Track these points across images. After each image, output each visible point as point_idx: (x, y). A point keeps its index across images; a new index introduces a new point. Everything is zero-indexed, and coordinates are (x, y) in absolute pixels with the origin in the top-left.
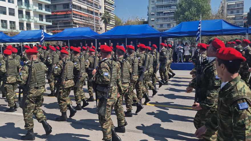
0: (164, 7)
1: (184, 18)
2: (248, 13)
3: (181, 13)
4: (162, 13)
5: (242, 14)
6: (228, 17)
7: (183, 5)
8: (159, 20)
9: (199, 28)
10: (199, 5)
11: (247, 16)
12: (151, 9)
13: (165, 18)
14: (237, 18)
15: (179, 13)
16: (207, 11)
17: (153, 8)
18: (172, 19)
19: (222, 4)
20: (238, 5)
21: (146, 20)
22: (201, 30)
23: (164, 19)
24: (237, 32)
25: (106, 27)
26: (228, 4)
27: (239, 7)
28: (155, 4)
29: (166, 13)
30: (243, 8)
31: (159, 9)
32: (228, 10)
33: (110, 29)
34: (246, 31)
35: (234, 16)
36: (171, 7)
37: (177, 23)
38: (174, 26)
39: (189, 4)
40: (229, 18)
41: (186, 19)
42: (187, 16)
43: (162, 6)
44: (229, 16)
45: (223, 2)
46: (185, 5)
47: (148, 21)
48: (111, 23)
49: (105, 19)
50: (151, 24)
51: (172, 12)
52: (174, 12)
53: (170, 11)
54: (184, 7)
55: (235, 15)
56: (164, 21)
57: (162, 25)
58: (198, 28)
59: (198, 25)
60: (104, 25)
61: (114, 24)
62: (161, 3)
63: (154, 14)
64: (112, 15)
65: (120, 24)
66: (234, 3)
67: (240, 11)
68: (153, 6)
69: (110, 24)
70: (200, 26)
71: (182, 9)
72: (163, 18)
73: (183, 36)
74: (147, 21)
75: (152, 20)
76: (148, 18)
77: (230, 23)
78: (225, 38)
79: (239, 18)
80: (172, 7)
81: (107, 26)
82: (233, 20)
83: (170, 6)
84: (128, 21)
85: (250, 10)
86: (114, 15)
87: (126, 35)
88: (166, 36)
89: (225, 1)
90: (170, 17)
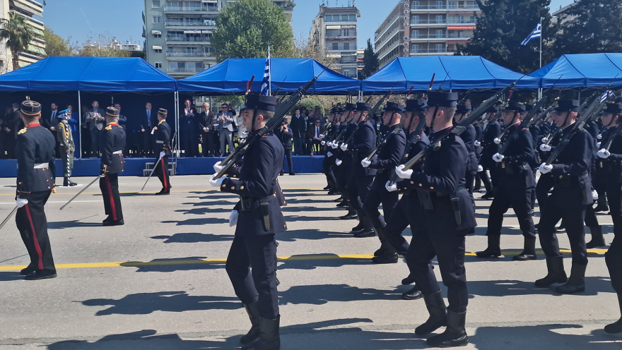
0: (184, 19)
1: (236, 52)
2: (365, 51)
3: (226, 39)
4: (182, 33)
5: (354, 51)
6: (328, 56)
7: (232, 19)
8: (174, 50)
9: (265, 75)
10: (267, 23)
11: (363, 57)
12: (151, 21)
13: (189, 46)
14: (344, 59)
15: (222, 38)
16: (284, 39)
17: (157, 18)
18: (207, 51)
19: (316, 26)
20: (346, 31)
21: (139, 48)
22: (270, 80)
23: (186, 50)
24: (342, 89)
25: (15, 60)
26: (328, 27)
27: (348, 37)
28: (161, 10)
29: (192, 35)
30: (355, 38)
31: (174, 23)
32: (327, 40)
33: (27, 64)
34: (359, 87)
35: (339, 56)
36: (203, 22)
37: (218, 61)
38: (208, 67)
39: (244, 17)
40: (330, 59)
41: (239, 53)
42: (241, 47)
43: (181, 17)
44: (329, 53)
45: (317, 23)
46: (236, 20)
47: (145, 51)
48: (31, 48)
49: (13, 36)
50: (153, 59)
51: (206, 35)
52: (210, 35)
53: (202, 30)
54: (233, 25)
55: (342, 53)
56: (187, 54)
57: (181, 65)
58: (263, 75)
59: (264, 67)
60: (9, 52)
61: (43, 52)
62: (178, 8)
63: (160, 36)
64: (35, 27)
65: (62, 54)
66: (339, 27)
67: (351, 45)
68: (157, 14)
69: (30, 52)
70: (267, 71)
71: (229, 29)
72: (184, 48)
73: (230, 94)
74: (142, 50)
75: (156, 50)
76: (145, 44)
77: (332, 68)
78: (322, 103)
79: (349, 59)
80: (205, 21)
81: (20, 57)
82: (337, 64)
83: (200, 18)
84: (87, 48)
85: (369, 43)
86: (43, 28)
87: (77, 83)
88: (190, 92)
89: (321, 21)
90: (202, 45)
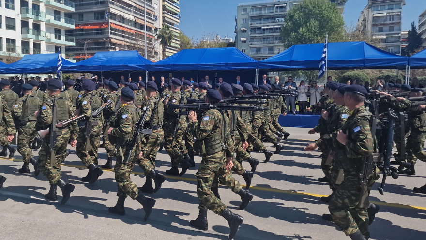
0: (263, 19)
1: (298, 38)
2: (409, 32)
3: (292, 30)
4: (260, 28)
5: (399, 32)
6: (374, 37)
7: (296, 16)
8: (254, 40)
9: (324, 55)
10: (323, 17)
11: (407, 36)
12: (240, 22)
13: (264, 37)
14: (389, 39)
15: (288, 30)
16: (337, 27)
17: (245, 20)
18: (277, 39)
19: (364, 15)
20: (392, 17)
21: (232, 40)
22: (326, 59)
23: (263, 40)
24: (390, 64)
25: (164, 51)
26: (375, 15)
27: (393, 22)
28: (248, 14)
29: (267, 29)
30: (400, 22)
31: (255, 23)
32: (373, 25)
33: (172, 54)
34: (406, 62)
35: (385, 37)
36: (275, 19)
37: (286, 47)
38: (280, 51)
39: (305, 14)
40: (376, 40)
41: (301, 40)
42: (302, 35)
43: (260, 18)
44: (375, 35)
45: (365, 13)
46: (299, 17)
47: (235, 42)
48: (172, 44)
49: (164, 38)
50: (240, 47)
51: (277, 28)
52: (280, 28)
53: (274, 25)
54: (296, 20)
55: (387, 35)
56: (263, 42)
57: (259, 50)
58: (321, 55)
59: (323, 49)
60: (161, 47)
61: (178, 46)
62: (259, 12)
63: (246, 31)
64: (175, 31)
65: (189, 47)
66: (385, 14)
67: (396, 27)
68: (245, 17)
69: (171, 47)
70: (325, 52)
71: (294, 23)
72: (261, 38)
73: (295, 69)
74: (234, 42)
75: (243, 41)
76: (236, 38)
77: (378, 47)
78: (368, 74)
79: (393, 39)
80: (277, 19)
81: (167, 50)
82: (383, 44)
83: (273, 18)
84: (202, 42)
85: (413, 26)
86: (179, 32)
87: (197, 65)
88: (265, 69)
89: (369, 11)
90: (273, 36)
